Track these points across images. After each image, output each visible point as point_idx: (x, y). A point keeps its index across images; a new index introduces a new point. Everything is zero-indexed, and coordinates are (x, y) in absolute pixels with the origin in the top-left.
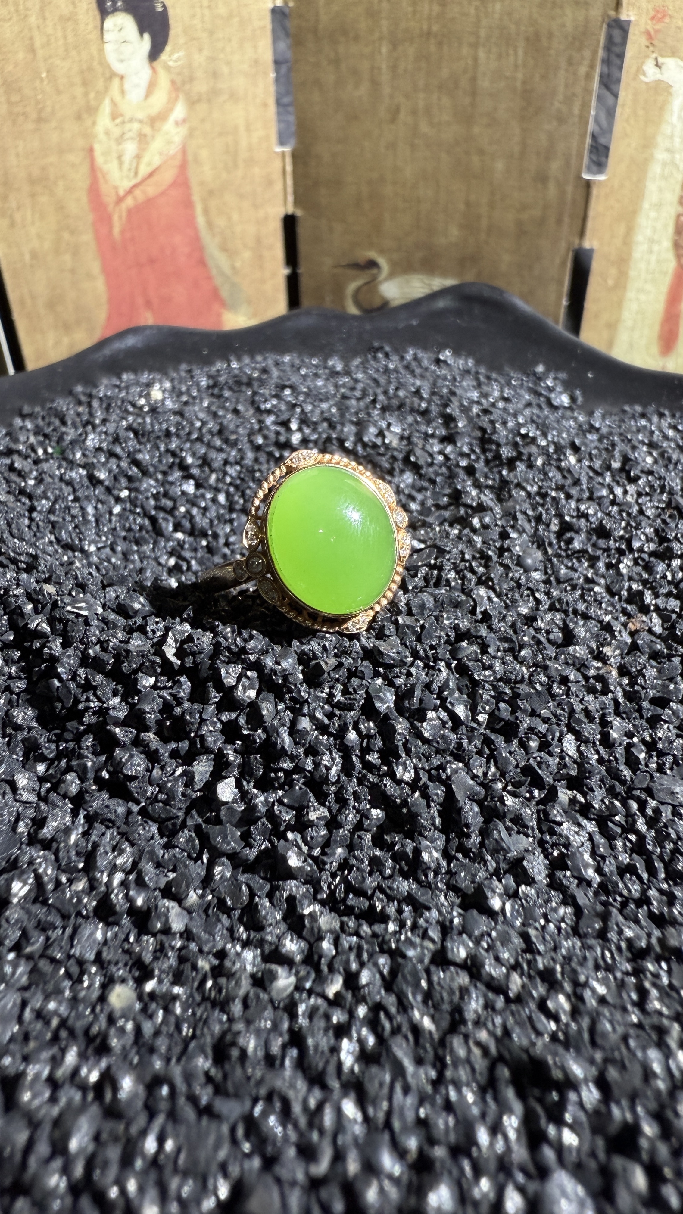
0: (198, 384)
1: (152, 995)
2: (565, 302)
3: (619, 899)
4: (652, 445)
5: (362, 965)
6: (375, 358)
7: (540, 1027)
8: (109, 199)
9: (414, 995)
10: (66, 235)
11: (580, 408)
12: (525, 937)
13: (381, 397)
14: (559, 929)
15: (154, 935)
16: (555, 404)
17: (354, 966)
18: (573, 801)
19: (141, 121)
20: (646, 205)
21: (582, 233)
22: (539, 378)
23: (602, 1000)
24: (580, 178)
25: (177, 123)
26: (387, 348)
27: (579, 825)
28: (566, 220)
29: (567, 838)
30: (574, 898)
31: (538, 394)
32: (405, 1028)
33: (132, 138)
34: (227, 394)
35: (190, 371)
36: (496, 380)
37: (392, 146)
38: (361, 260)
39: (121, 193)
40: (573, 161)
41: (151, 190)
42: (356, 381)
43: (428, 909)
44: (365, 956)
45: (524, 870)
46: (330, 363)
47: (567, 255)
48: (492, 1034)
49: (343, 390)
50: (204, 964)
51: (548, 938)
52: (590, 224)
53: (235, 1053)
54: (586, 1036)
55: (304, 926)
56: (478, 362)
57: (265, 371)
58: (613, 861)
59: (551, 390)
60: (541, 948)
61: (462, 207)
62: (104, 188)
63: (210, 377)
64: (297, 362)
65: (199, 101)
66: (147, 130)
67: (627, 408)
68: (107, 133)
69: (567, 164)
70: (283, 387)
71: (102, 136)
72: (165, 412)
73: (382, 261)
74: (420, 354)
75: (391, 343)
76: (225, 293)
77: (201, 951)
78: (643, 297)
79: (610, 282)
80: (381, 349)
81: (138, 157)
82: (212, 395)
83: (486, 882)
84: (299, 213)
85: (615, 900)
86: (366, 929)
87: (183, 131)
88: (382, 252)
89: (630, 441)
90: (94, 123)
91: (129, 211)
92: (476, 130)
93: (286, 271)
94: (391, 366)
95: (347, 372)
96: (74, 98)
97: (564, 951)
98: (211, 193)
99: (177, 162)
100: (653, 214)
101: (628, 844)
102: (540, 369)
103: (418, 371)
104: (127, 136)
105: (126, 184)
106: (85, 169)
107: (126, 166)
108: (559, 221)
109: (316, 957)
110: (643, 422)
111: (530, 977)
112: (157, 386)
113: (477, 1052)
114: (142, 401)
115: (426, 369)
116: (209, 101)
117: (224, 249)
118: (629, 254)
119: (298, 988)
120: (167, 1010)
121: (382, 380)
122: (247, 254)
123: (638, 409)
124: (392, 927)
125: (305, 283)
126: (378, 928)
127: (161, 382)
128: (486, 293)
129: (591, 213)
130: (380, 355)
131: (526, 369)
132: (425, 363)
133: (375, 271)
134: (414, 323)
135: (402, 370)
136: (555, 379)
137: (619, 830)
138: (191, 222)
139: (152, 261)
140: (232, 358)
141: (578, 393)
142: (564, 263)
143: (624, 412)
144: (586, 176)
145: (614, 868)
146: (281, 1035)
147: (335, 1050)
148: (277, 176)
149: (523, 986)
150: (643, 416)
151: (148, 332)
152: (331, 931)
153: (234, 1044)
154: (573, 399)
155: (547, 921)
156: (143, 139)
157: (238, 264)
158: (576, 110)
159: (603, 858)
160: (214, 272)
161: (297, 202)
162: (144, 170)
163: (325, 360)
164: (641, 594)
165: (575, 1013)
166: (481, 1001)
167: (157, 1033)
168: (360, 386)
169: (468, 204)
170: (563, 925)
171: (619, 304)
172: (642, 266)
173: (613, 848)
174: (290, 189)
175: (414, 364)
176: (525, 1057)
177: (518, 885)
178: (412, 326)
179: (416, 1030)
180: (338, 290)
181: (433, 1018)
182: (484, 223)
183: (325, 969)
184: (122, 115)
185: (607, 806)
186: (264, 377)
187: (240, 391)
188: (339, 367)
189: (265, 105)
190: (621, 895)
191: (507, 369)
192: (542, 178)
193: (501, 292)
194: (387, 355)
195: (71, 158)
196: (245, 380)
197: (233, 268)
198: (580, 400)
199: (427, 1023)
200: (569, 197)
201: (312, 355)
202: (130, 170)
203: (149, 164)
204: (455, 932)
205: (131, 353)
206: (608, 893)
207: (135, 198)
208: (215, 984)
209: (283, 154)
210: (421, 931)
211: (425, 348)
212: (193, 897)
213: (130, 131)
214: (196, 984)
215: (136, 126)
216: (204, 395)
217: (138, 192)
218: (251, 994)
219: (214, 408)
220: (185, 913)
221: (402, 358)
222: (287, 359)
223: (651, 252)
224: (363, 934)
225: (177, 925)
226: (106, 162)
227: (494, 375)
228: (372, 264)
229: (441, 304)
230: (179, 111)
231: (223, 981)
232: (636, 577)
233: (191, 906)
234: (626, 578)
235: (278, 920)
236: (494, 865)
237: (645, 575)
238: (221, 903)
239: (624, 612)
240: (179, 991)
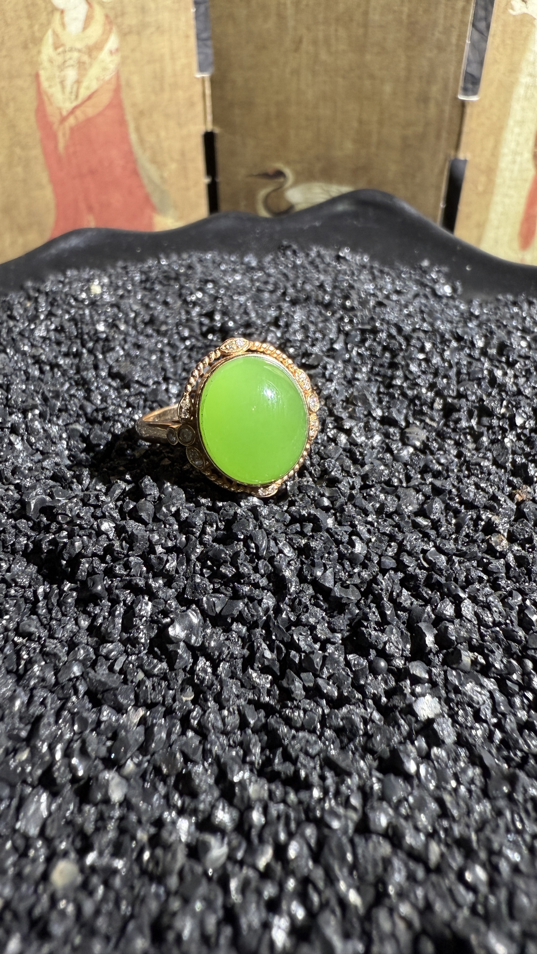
0: (132, 279)
1: (93, 869)
2: (442, 205)
3: (519, 753)
4: (525, 331)
5: (291, 835)
6: (284, 255)
7: (460, 899)
8: (55, 119)
9: (341, 869)
10: (18, 150)
11: (461, 297)
12: (440, 802)
13: (291, 291)
14: (470, 791)
15: (96, 805)
16: (439, 294)
17: (282, 836)
18: (474, 662)
19: (79, 51)
20: (511, 122)
21: (457, 147)
22: (425, 272)
23: (515, 869)
24: (456, 99)
25: (111, 53)
26: (295, 247)
27: (482, 686)
28: (444, 135)
29: (471, 698)
30: (481, 758)
31: (423, 285)
32: (334, 902)
33: (72, 66)
34: (158, 287)
35: (125, 268)
36: (388, 274)
37: (296, 72)
38: (270, 171)
39: (65, 113)
40: (451, 84)
41: (90, 111)
42: (269, 275)
43: (350, 775)
44: (293, 826)
45: (435, 732)
46: (246, 260)
47: (444, 166)
48: (414, 906)
49: (257, 284)
50: (142, 835)
51: (462, 803)
52: (464, 139)
53: (171, 936)
54: (504, 908)
55: (234, 794)
56: (372, 258)
57: (190, 267)
58: (513, 718)
59: (435, 281)
60: (455, 813)
61: (355, 124)
62: (49, 109)
63: (142, 273)
64: (218, 259)
65: (130, 32)
66: (85, 58)
67: (500, 297)
68: (51, 61)
69: (446, 88)
70: (206, 282)
71: (46, 64)
72: (103, 305)
73: (288, 171)
74: (323, 252)
75: (297, 242)
76: (155, 199)
77: (139, 821)
78: (507, 201)
79: (481, 188)
80: (288, 247)
81: (78, 82)
82: (145, 289)
83: (401, 748)
84: (217, 130)
85: (516, 755)
86: (292, 797)
87: (116, 59)
88: (288, 163)
89: (505, 326)
90: (39, 52)
91: (72, 129)
92: (368, 57)
93: (206, 180)
94: (298, 262)
95: (261, 268)
96: (21, 30)
97: (477, 816)
98: (142, 113)
99: (112, 87)
100: (517, 130)
101: (525, 701)
102: (425, 263)
103: (321, 266)
104: (68, 64)
105: (68, 106)
106: (32, 93)
107: (68, 89)
108: (438, 137)
109: (246, 827)
110: (516, 310)
111: (447, 845)
112: (97, 282)
113: (401, 926)
114: (84, 296)
115: (328, 265)
116: (139, 33)
117: (154, 161)
118: (496, 164)
119: (231, 857)
120: (107, 884)
121: (291, 275)
122: (173, 166)
123: (510, 297)
124: (316, 793)
125: (223, 190)
126: (304, 795)
127: (100, 278)
128: (379, 198)
129: (466, 129)
130: (289, 253)
131: (414, 265)
132: (328, 259)
133: (281, 180)
134: (317, 224)
135: (307, 266)
136: (438, 272)
137: (516, 688)
138: (125, 138)
139: (92, 172)
140: (162, 256)
141: (458, 284)
142: (441, 173)
143: (498, 300)
144: (461, 97)
145: (514, 726)
146: (215, 912)
147: (267, 926)
148: (198, 98)
149: (442, 855)
150: (515, 304)
151: (89, 234)
152: (260, 800)
153: (170, 927)
154: (454, 290)
155: (459, 783)
156: (82, 66)
157: (166, 175)
158: (454, 40)
159: (504, 715)
160: (145, 181)
161: (215, 121)
162: (84, 93)
163: (242, 257)
164: (525, 467)
165: (492, 884)
166: (404, 873)
167: (97, 912)
168: (272, 280)
169: (361, 122)
170: (473, 787)
171: (487, 207)
172: (507, 174)
173: (511, 705)
174: (209, 110)
175: (318, 260)
176: (447, 932)
177: (430, 747)
178: (315, 227)
179: (343, 903)
180: (251, 196)
181: (359, 890)
182: (374, 139)
183: (255, 840)
184: (63, 45)
185: (505, 666)
186: (190, 272)
187: (169, 285)
188: (254, 264)
189: (187, 37)
190: (521, 750)
191: (397, 264)
192: (424, 99)
193: (391, 197)
194: (294, 253)
195: (20, 82)
196: (173, 275)
197: (162, 177)
198: (460, 290)
199: (354, 897)
200: (447, 115)
201: (230, 253)
202: (71, 93)
203: (88, 88)
204: (375, 797)
205: (75, 252)
206: (508, 748)
207: (76, 118)
208: (152, 856)
209: (203, 80)
210: (344, 799)
211: (327, 246)
212: (130, 766)
213: (70, 59)
214: (135, 855)
215: (76, 55)
216: (138, 289)
217: (78, 113)
218: (187, 868)
219: (146, 301)
220: (124, 782)
221: (308, 255)
222: (209, 256)
223: (514, 162)
224: (289, 801)
225: (116, 795)
226: (50, 87)
227: (386, 269)
228: (279, 174)
229: (341, 208)
230: (113, 42)
231: (159, 852)
232: (520, 451)
233: (129, 774)
234: (510, 451)
235: (210, 786)
236: (407, 727)
237: (528, 450)
238: (157, 770)
239: (510, 483)
240: (119, 864)
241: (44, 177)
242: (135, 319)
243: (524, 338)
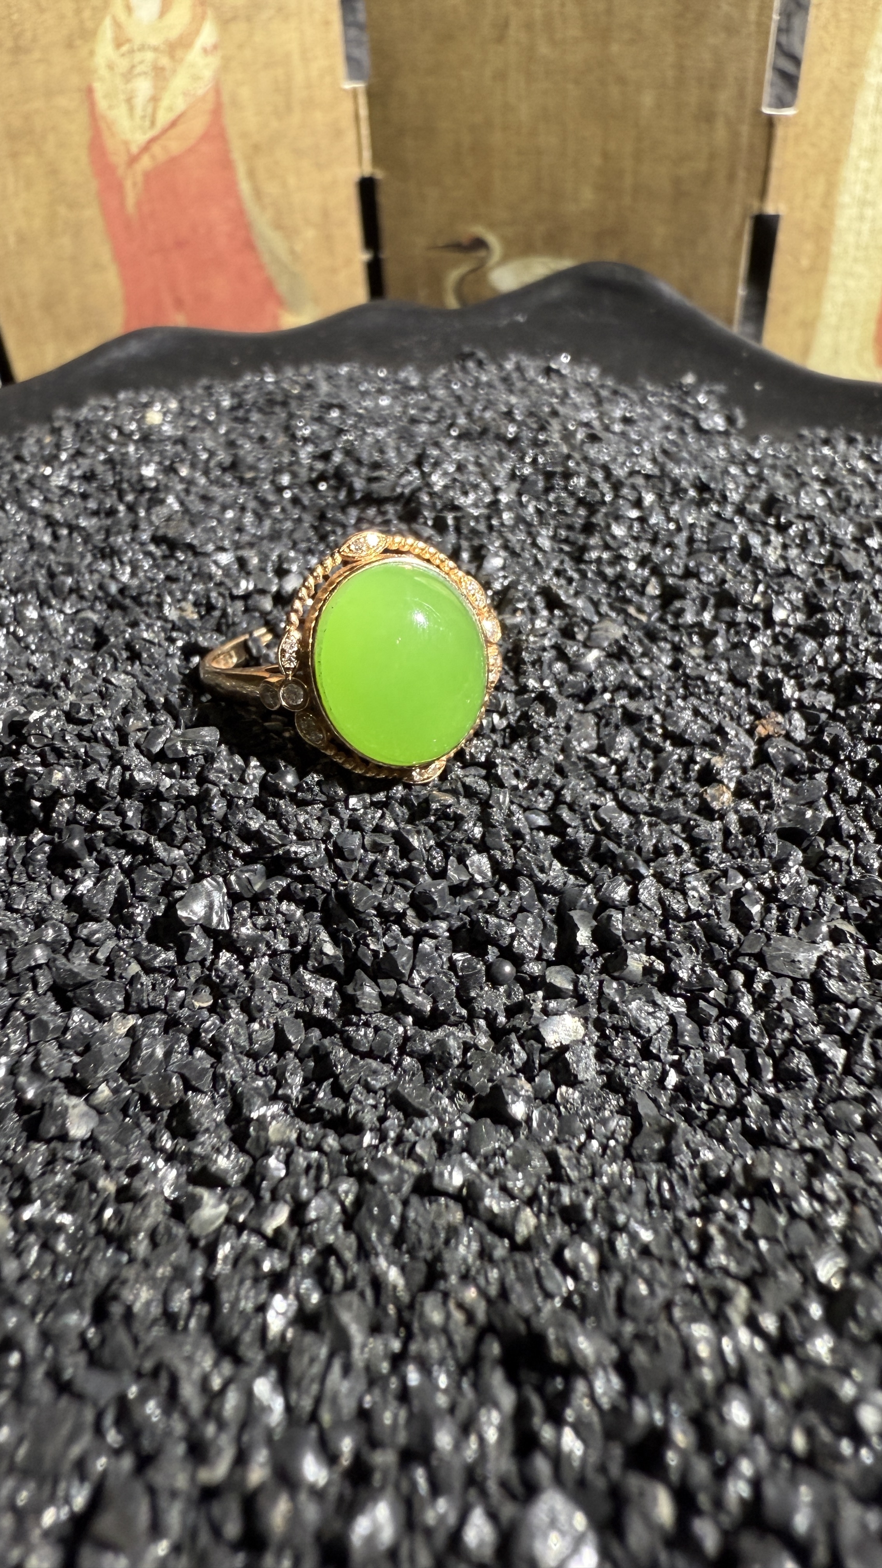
0: (217, 406)
1: (31, 1225)
2: (741, 291)
3: (703, 1105)
4: (828, 482)
5: (318, 1190)
6: (464, 369)
7: (550, 1285)
8: (119, 160)
9: (380, 1236)
10: (62, 210)
11: (741, 432)
12: (552, 1158)
13: (462, 421)
14: (605, 1147)
15: (48, 1141)
16: (705, 426)
17: (305, 1193)
18: (648, 970)
19: (156, 49)
20: (854, 151)
21: (763, 193)
22: (687, 393)
23: (645, 1251)
24: (758, 112)
25: (205, 51)
26: (481, 355)
27: (655, 1004)
28: (742, 174)
29: (637, 1021)
30: (634, 1105)
31: (681, 414)
32: (363, 1283)
33: (145, 73)
34: (255, 417)
35: (208, 388)
36: (625, 396)
37: (501, 76)
38: (465, 239)
39: (134, 149)
40: (750, 89)
41: (174, 145)
42: (433, 398)
43: (422, 1115)
44: (326, 1178)
45: (566, 1064)
46: (402, 375)
47: (742, 225)
48: (483, 1293)
49: (412, 412)
50: (108, 1185)
51: (584, 1161)
52: (774, 180)
53: (116, 1310)
54: (611, 1301)
55: (248, 1135)
56: (604, 373)
57: (309, 386)
58: (700, 1054)
59: (700, 407)
60: (573, 1174)
61: (597, 160)
62: (111, 144)
63: (234, 395)
64: (357, 372)
65: (234, 18)
66: (165, 61)
67: (805, 432)
68: (111, 67)
69: (741, 95)
70: (330, 407)
71: (103, 72)
72: (161, 441)
73: (492, 240)
74: (526, 362)
75: (487, 347)
77: (107, 1167)
78: (851, 283)
79: (805, 262)
80: (471, 355)
81: (155, 99)
82: (236, 419)
83: (507, 1081)
84: (379, 175)
85: (699, 1108)
86: (332, 1142)
87: (214, 61)
88: (492, 226)
89: (799, 475)
90: (92, 53)
91: (148, 176)
92: (615, 48)
93: (365, 256)
94: (484, 378)
95: (424, 388)
96: (62, 17)
97: (605, 1180)
98: (256, 148)
99: (209, 106)
100: (864, 164)
101: (725, 1031)
102: (689, 379)
103: (519, 384)
104: (139, 69)
105: (139, 138)
106: (82, 118)
107: (139, 112)
108: (731, 177)
109: (258, 1179)
110: (826, 451)
111: (550, 1215)
112: (157, 407)
113: (458, 1317)
114: (133, 426)
115: (532, 382)
116: (249, 19)
117: (278, 226)
118: (831, 222)
119: (229, 1220)
120: (46, 1247)
121: (468, 399)
122: (310, 234)
123: (822, 433)
124: (368, 1139)
125: (392, 272)
126: (350, 1140)
127: (164, 402)
128: (620, 275)
129: (776, 163)
130: (471, 365)
131: (670, 381)
132: (531, 373)
133: (482, 253)
134: (520, 319)
135: (497, 383)
136: (709, 393)
137: (714, 1012)
138: (231, 188)
139: (180, 244)
140: (266, 369)
141: (738, 413)
142: (739, 236)
143: (801, 437)
144: (767, 111)
145: (701, 1065)
146: (189, 1285)
147: (262, 1308)
148: (347, 122)
149: (538, 1227)
150: (826, 442)
151: (158, 336)
152: (283, 1144)
153: (116, 1297)
154: (730, 420)
155: (590, 1136)
156: (159, 74)
157: (299, 247)
158: (752, 16)
159: (687, 1049)
160: (266, 258)
161: (377, 159)
162: (163, 118)
163: (396, 373)
164: (779, 684)
165: (603, 1269)
166: (474, 1247)
167: (23, 1277)
168: (436, 406)
169: (605, 155)
170: (612, 1143)
171: (818, 294)
172: (851, 238)
173: (703, 1036)
174: (366, 142)
175: (515, 376)
176: (522, 1327)
177: (557, 1085)
178: (518, 324)
179: (377, 1283)
180: (436, 281)
181: (403, 1269)
182: (628, 181)
183: (267, 1196)
184: (129, 41)
185: (698, 977)
186: (308, 393)
187: (273, 413)
188: (414, 382)
189: (327, 23)
190: (707, 1101)
191: (642, 380)
192: (707, 116)
193: (639, 273)
194: (480, 364)
195: (63, 102)
196: (279, 398)
197: (292, 252)
198: (741, 421)
199: (394, 1275)
200: (744, 140)
201: (378, 365)
202: (143, 117)
203: (170, 109)
204: (456, 1148)
205: (133, 363)
206: (689, 1099)
207: (153, 157)
208: (116, 1213)
209: (355, 93)
210: (408, 1146)
211: (532, 353)
212: (104, 1092)
213: (141, 62)
214: (94, 1210)
215: (149, 56)
216: (225, 419)
217: (156, 149)
218: (161, 1229)
219: (233, 436)
220: (93, 1113)
221: (501, 367)
222: (344, 370)
223: (861, 218)
224: (326, 1148)
225: (78, 1129)
226: (110, 107)
227: (623, 389)
228: (479, 244)
229: (555, 293)
230: (208, 35)
231: (128, 1207)
232: (773, 661)
233: (101, 1104)
234: (758, 660)
235: (218, 1125)
236: (524, 1055)
237: (787, 658)
238: (145, 1100)
239: (752, 709)
240: (65, 1219)
241: (104, 253)
242: (208, 461)
243: (823, 493)
